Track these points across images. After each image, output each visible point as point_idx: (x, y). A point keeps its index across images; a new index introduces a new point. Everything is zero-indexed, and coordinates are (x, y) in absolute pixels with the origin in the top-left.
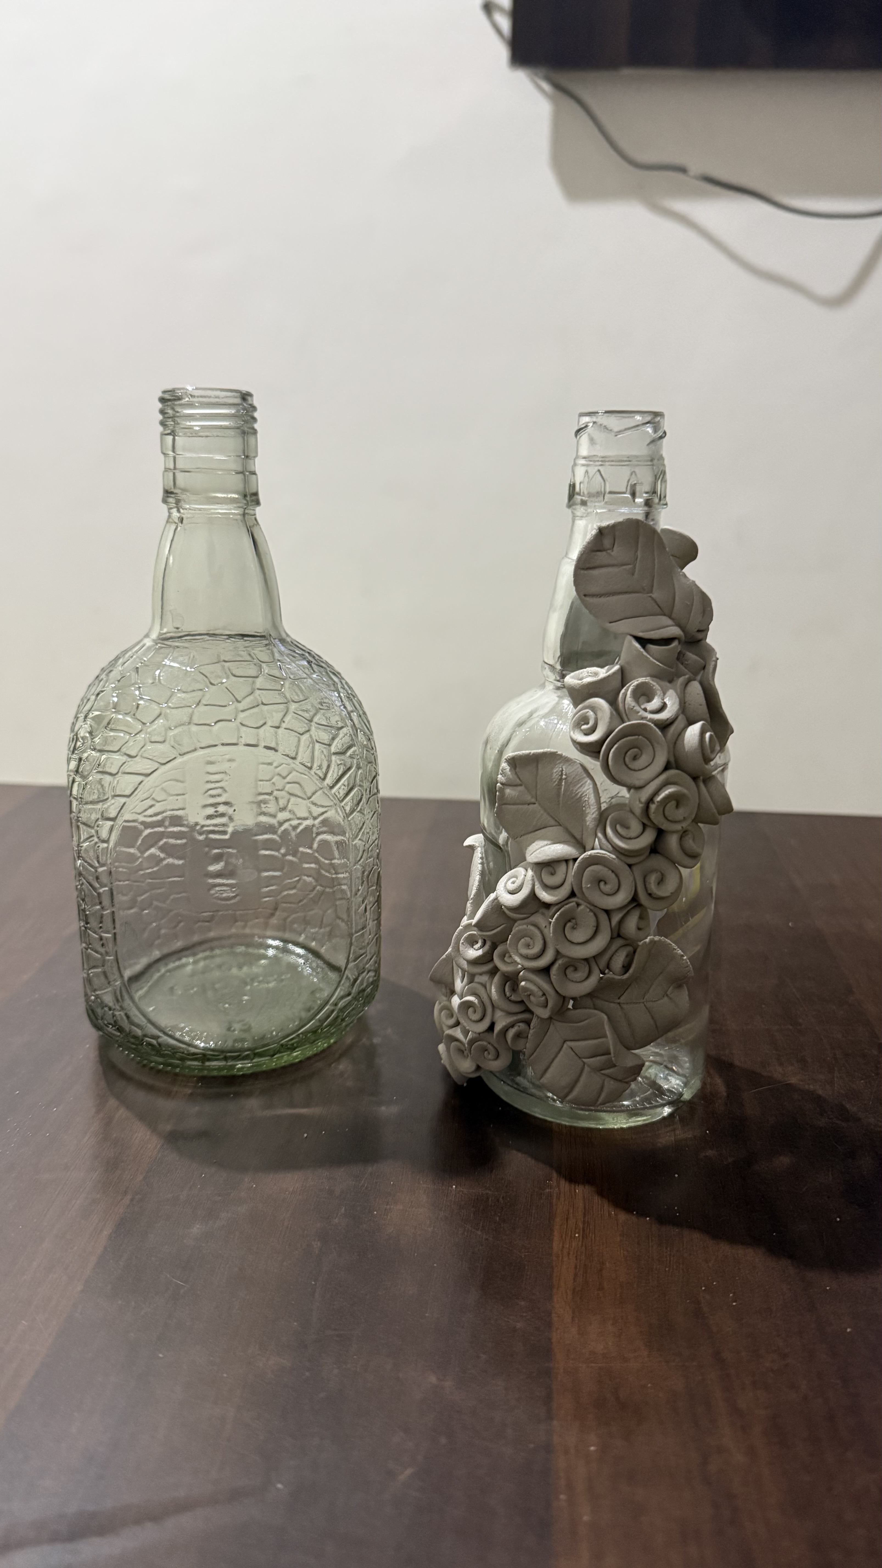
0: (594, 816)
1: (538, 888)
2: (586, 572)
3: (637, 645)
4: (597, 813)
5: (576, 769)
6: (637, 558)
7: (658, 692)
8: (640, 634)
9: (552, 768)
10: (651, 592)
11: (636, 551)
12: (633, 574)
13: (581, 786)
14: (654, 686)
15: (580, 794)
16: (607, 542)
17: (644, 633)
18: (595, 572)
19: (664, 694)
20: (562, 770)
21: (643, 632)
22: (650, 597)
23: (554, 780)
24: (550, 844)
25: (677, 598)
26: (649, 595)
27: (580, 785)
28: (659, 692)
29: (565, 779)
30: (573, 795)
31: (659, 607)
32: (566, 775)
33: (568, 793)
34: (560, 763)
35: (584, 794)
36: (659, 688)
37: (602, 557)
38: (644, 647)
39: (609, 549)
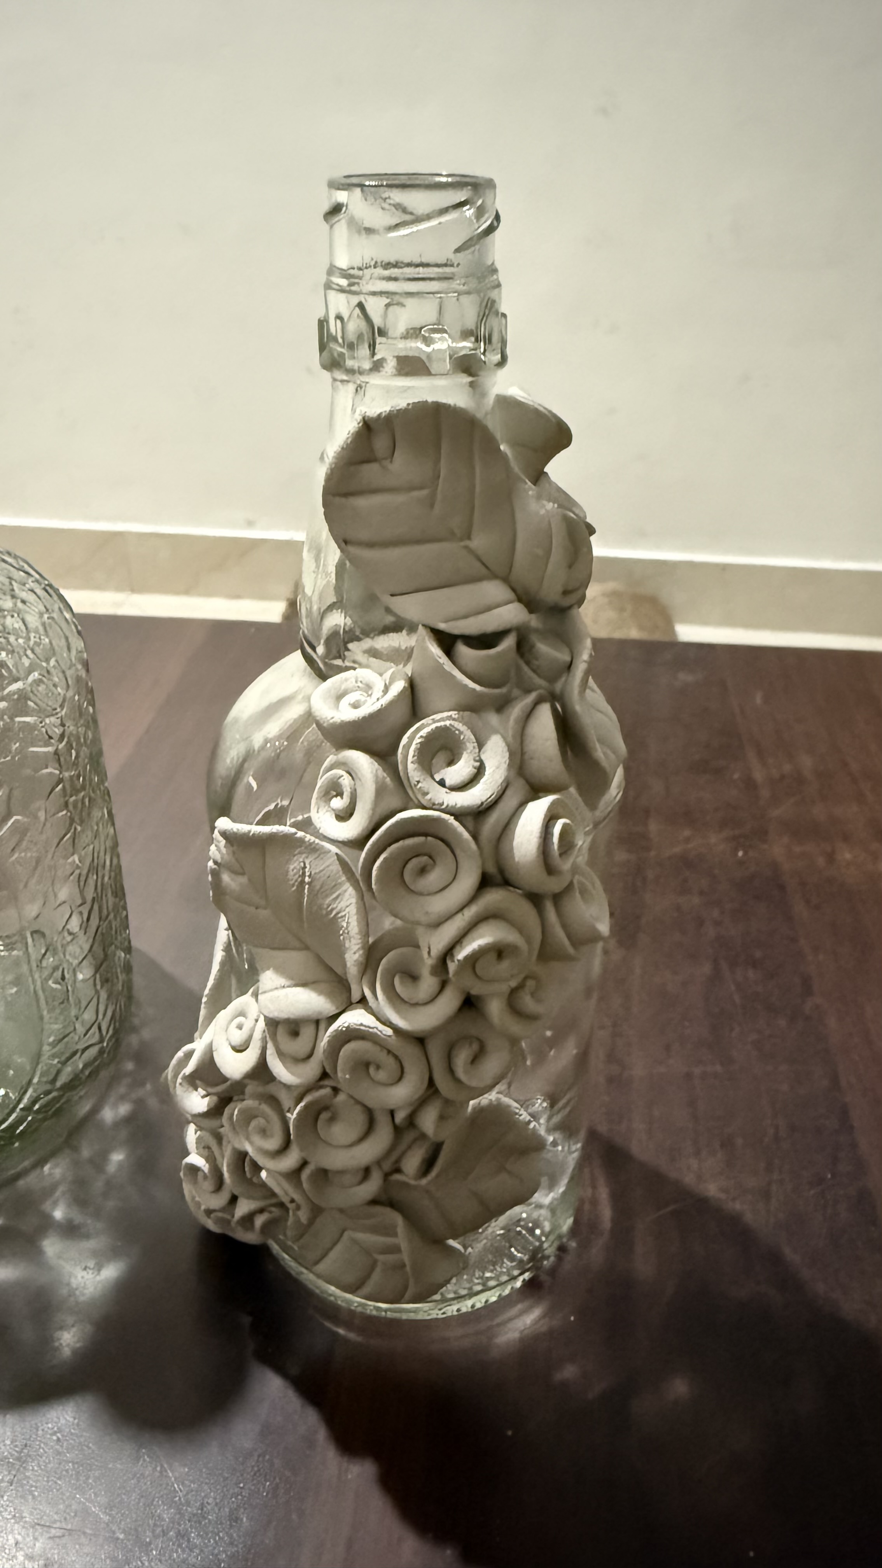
0: (357, 956)
1: (271, 1055)
2: (343, 500)
3: (435, 650)
4: (361, 952)
5: (328, 866)
6: (439, 477)
7: (468, 744)
8: (442, 626)
9: (288, 862)
10: (469, 538)
11: (437, 461)
12: (432, 506)
13: (337, 897)
14: (461, 733)
15: (334, 913)
16: (380, 444)
17: (451, 624)
18: (361, 502)
19: (481, 745)
20: (305, 867)
21: (446, 621)
22: (466, 547)
23: (291, 883)
24: (288, 987)
25: (519, 545)
26: (462, 544)
27: (334, 896)
28: (471, 745)
29: (309, 883)
30: (324, 912)
31: (484, 564)
32: (310, 876)
33: (315, 908)
34: (300, 853)
35: (340, 915)
36: (472, 737)
37: (370, 473)
38: (449, 651)
39: (385, 459)
